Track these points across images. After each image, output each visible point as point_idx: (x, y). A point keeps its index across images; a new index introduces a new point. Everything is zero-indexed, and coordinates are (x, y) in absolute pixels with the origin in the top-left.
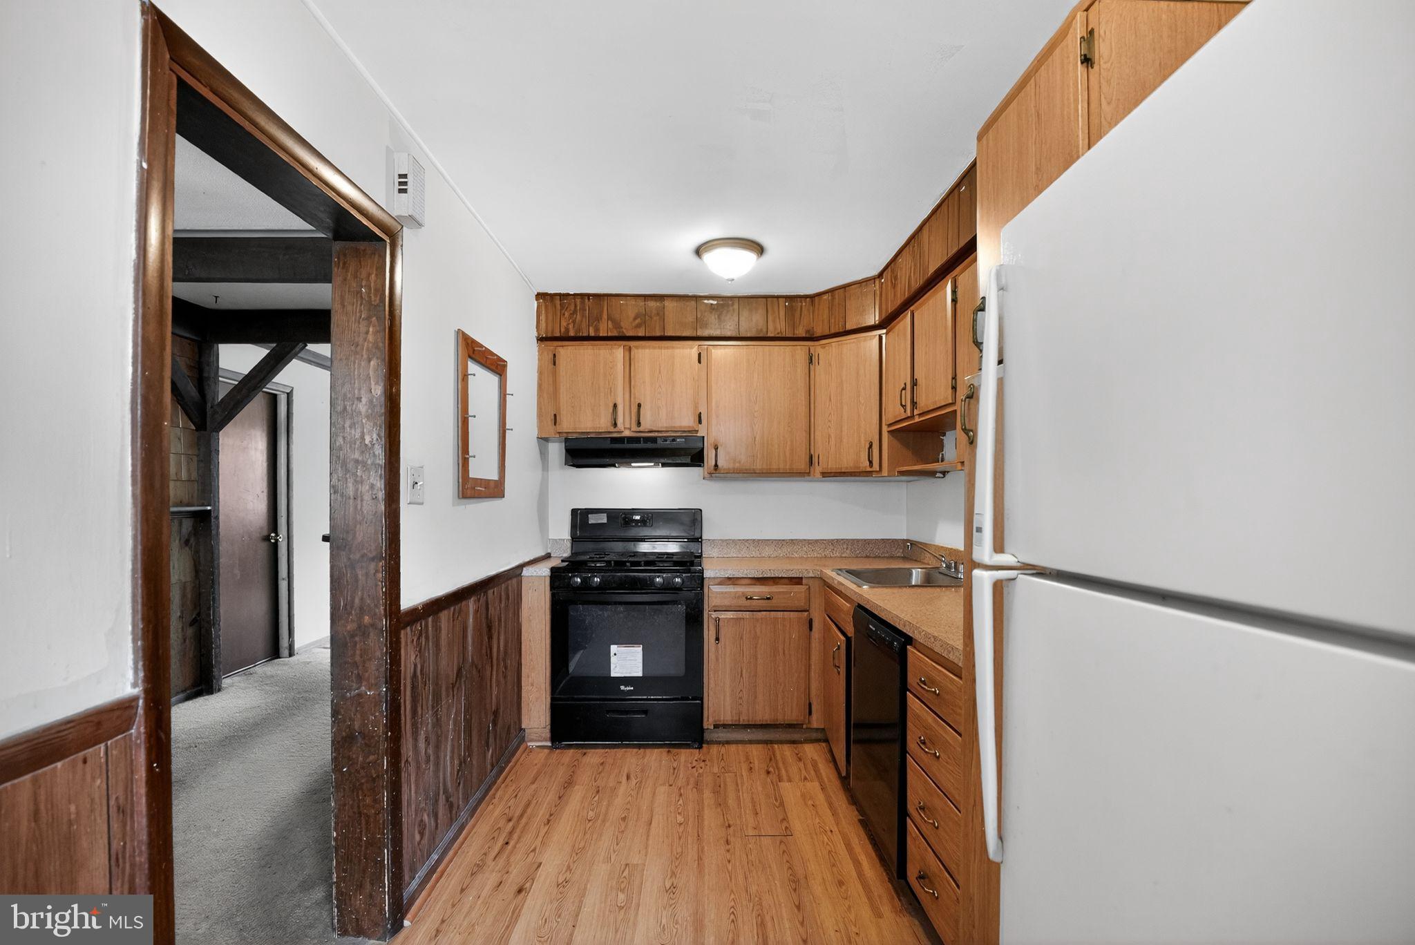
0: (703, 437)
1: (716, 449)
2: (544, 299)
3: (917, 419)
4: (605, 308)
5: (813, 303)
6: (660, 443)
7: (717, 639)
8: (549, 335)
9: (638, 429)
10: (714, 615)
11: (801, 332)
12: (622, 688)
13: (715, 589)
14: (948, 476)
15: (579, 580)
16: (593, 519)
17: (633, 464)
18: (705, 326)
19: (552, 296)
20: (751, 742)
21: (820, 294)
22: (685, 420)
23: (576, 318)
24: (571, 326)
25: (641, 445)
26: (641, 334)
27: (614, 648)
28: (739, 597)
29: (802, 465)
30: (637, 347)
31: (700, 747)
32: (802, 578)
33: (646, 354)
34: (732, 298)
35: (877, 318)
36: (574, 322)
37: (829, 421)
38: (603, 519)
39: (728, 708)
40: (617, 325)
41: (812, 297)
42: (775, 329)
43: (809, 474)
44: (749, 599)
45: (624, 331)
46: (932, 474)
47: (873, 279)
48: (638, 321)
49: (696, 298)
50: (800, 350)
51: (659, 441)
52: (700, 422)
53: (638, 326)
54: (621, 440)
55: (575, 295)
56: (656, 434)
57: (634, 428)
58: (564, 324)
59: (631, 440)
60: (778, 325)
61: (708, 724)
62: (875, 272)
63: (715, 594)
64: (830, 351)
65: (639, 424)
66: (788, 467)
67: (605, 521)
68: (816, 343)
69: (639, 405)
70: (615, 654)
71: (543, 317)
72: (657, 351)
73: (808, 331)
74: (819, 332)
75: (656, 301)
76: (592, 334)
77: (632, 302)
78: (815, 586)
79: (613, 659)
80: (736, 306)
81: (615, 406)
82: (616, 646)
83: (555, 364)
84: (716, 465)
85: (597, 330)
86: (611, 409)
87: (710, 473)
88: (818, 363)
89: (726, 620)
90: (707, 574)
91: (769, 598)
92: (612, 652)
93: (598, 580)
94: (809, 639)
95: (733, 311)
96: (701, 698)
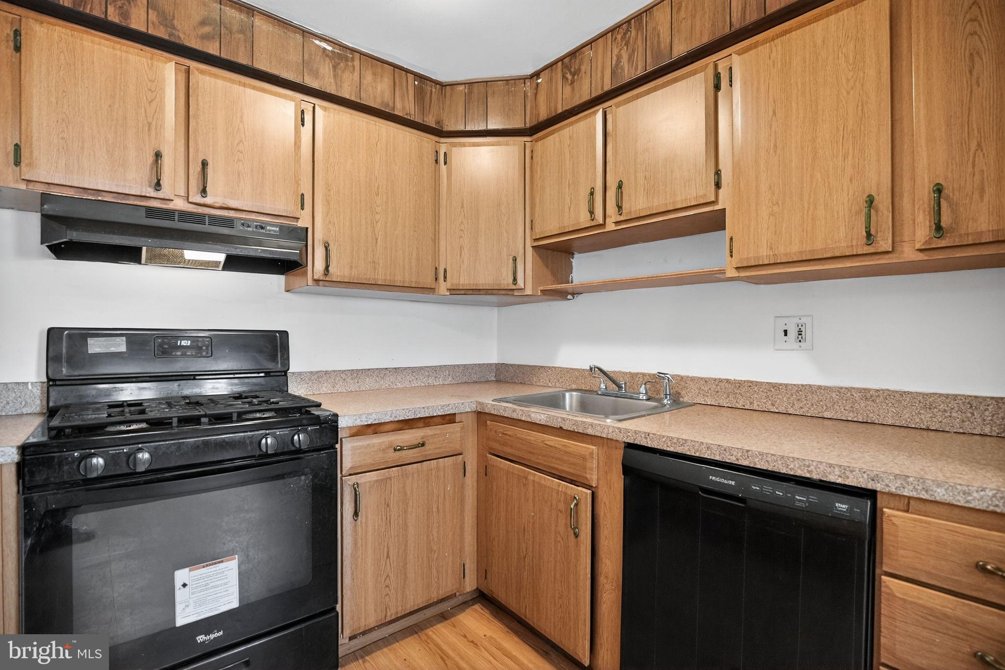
0: (307, 228)
1: (327, 247)
5: (444, 92)
6: (237, 230)
7: (356, 514)
9: (198, 199)
10: (351, 481)
11: (431, 121)
12: (199, 637)
13: (350, 443)
14: (579, 299)
15: (101, 461)
16: (95, 346)
17: (190, 255)
18: (315, 73)
21: (453, 85)
22: (278, 201)
25: (207, 228)
27: (181, 576)
28: (383, 450)
29: (425, 279)
30: (202, 72)
32: (455, 414)
34: (352, 50)
35: (529, 122)
37: (462, 230)
38: (120, 346)
39: (371, 607)
40: (165, 20)
41: (442, 85)
42: (404, 108)
43: (432, 290)
44: (399, 450)
45: (182, 38)
46: (563, 295)
47: (524, 79)
48: (207, 29)
49: (304, 31)
50: (428, 140)
51: (238, 225)
52: (302, 209)
53: (206, 38)
54: (168, 214)
56: (232, 214)
57: (195, 198)
59: (185, 216)
60: (406, 106)
61: (344, 638)
62: (530, 71)
63: (351, 451)
64: (462, 152)
65: (204, 192)
66: (414, 280)
67: (123, 348)
68: (443, 139)
69: (204, 164)
70: (184, 585)
72: (236, 88)
74: (447, 126)
75: (240, 10)
76: (113, 20)
78: (470, 422)
79: (180, 595)
80: (357, 63)
81: (158, 155)
82: (187, 569)
83: (18, 46)
84: (325, 270)
86: (150, 159)
87: (317, 281)
88: (445, 163)
89: (368, 485)
90: (342, 423)
91: (423, 445)
92: (178, 584)
93: (146, 456)
94: (463, 486)
95: (354, 66)
96: (334, 609)
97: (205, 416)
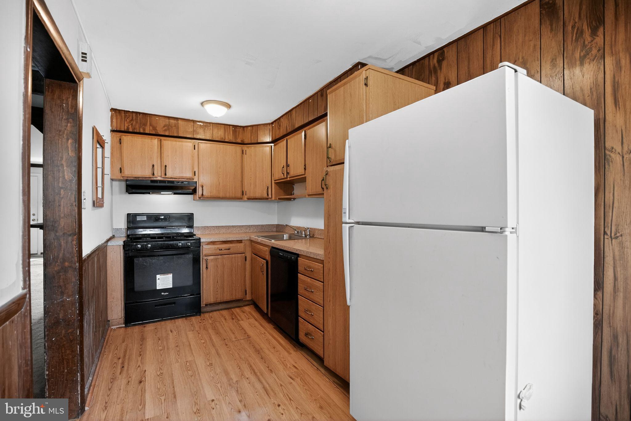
0: (196, 182)
1: (202, 187)
2: (115, 112)
3: (288, 179)
4: (149, 121)
5: (243, 130)
6: (176, 184)
7: (207, 268)
8: (118, 129)
9: (165, 177)
10: (205, 258)
11: (239, 141)
12: (163, 293)
13: (205, 247)
14: (295, 200)
15: (140, 246)
16: (139, 218)
17: (162, 193)
18: (198, 133)
19: (120, 111)
20: (221, 310)
21: (247, 127)
22: (188, 174)
23: (133, 123)
24: (130, 127)
25: (167, 184)
26: (167, 134)
28: (216, 250)
29: (239, 195)
30: (165, 140)
31: (200, 315)
32: (242, 240)
33: (168, 143)
34: (210, 123)
35: (271, 139)
36: (132, 124)
37: (250, 178)
38: (145, 218)
39: (212, 297)
40: (154, 128)
41: (244, 127)
42: (228, 138)
43: (242, 199)
44: (220, 250)
45: (159, 132)
46: (289, 199)
47: (269, 124)
48: (166, 128)
49: (194, 121)
50: (238, 148)
51: (176, 183)
52: (195, 175)
53: (165, 130)
54: (156, 181)
55: (133, 112)
56: (174, 180)
57: (163, 176)
58: (126, 125)
59: (161, 181)
60: (230, 137)
61: (203, 304)
62: (270, 122)
63: (205, 249)
64: (251, 150)
65: (166, 174)
66: (233, 196)
67: (145, 219)
68: (245, 146)
69: (166, 166)
70: (159, 279)
71: (114, 120)
72: (174, 143)
73: (242, 141)
74: (246, 141)
75: (174, 120)
76: (142, 131)
77: (163, 119)
78: (248, 243)
79: (158, 281)
80: (211, 127)
81: (153, 166)
82: (159, 275)
83: (120, 143)
84: (202, 194)
85: (144, 130)
86: (151, 167)
87: (200, 198)
88: (246, 154)
89: (210, 260)
90: (202, 240)
91: (229, 249)
92: (157, 278)
93: (150, 246)
94: (245, 265)
95: (210, 128)
96: (200, 294)
97: (164, 237)
